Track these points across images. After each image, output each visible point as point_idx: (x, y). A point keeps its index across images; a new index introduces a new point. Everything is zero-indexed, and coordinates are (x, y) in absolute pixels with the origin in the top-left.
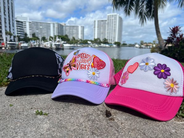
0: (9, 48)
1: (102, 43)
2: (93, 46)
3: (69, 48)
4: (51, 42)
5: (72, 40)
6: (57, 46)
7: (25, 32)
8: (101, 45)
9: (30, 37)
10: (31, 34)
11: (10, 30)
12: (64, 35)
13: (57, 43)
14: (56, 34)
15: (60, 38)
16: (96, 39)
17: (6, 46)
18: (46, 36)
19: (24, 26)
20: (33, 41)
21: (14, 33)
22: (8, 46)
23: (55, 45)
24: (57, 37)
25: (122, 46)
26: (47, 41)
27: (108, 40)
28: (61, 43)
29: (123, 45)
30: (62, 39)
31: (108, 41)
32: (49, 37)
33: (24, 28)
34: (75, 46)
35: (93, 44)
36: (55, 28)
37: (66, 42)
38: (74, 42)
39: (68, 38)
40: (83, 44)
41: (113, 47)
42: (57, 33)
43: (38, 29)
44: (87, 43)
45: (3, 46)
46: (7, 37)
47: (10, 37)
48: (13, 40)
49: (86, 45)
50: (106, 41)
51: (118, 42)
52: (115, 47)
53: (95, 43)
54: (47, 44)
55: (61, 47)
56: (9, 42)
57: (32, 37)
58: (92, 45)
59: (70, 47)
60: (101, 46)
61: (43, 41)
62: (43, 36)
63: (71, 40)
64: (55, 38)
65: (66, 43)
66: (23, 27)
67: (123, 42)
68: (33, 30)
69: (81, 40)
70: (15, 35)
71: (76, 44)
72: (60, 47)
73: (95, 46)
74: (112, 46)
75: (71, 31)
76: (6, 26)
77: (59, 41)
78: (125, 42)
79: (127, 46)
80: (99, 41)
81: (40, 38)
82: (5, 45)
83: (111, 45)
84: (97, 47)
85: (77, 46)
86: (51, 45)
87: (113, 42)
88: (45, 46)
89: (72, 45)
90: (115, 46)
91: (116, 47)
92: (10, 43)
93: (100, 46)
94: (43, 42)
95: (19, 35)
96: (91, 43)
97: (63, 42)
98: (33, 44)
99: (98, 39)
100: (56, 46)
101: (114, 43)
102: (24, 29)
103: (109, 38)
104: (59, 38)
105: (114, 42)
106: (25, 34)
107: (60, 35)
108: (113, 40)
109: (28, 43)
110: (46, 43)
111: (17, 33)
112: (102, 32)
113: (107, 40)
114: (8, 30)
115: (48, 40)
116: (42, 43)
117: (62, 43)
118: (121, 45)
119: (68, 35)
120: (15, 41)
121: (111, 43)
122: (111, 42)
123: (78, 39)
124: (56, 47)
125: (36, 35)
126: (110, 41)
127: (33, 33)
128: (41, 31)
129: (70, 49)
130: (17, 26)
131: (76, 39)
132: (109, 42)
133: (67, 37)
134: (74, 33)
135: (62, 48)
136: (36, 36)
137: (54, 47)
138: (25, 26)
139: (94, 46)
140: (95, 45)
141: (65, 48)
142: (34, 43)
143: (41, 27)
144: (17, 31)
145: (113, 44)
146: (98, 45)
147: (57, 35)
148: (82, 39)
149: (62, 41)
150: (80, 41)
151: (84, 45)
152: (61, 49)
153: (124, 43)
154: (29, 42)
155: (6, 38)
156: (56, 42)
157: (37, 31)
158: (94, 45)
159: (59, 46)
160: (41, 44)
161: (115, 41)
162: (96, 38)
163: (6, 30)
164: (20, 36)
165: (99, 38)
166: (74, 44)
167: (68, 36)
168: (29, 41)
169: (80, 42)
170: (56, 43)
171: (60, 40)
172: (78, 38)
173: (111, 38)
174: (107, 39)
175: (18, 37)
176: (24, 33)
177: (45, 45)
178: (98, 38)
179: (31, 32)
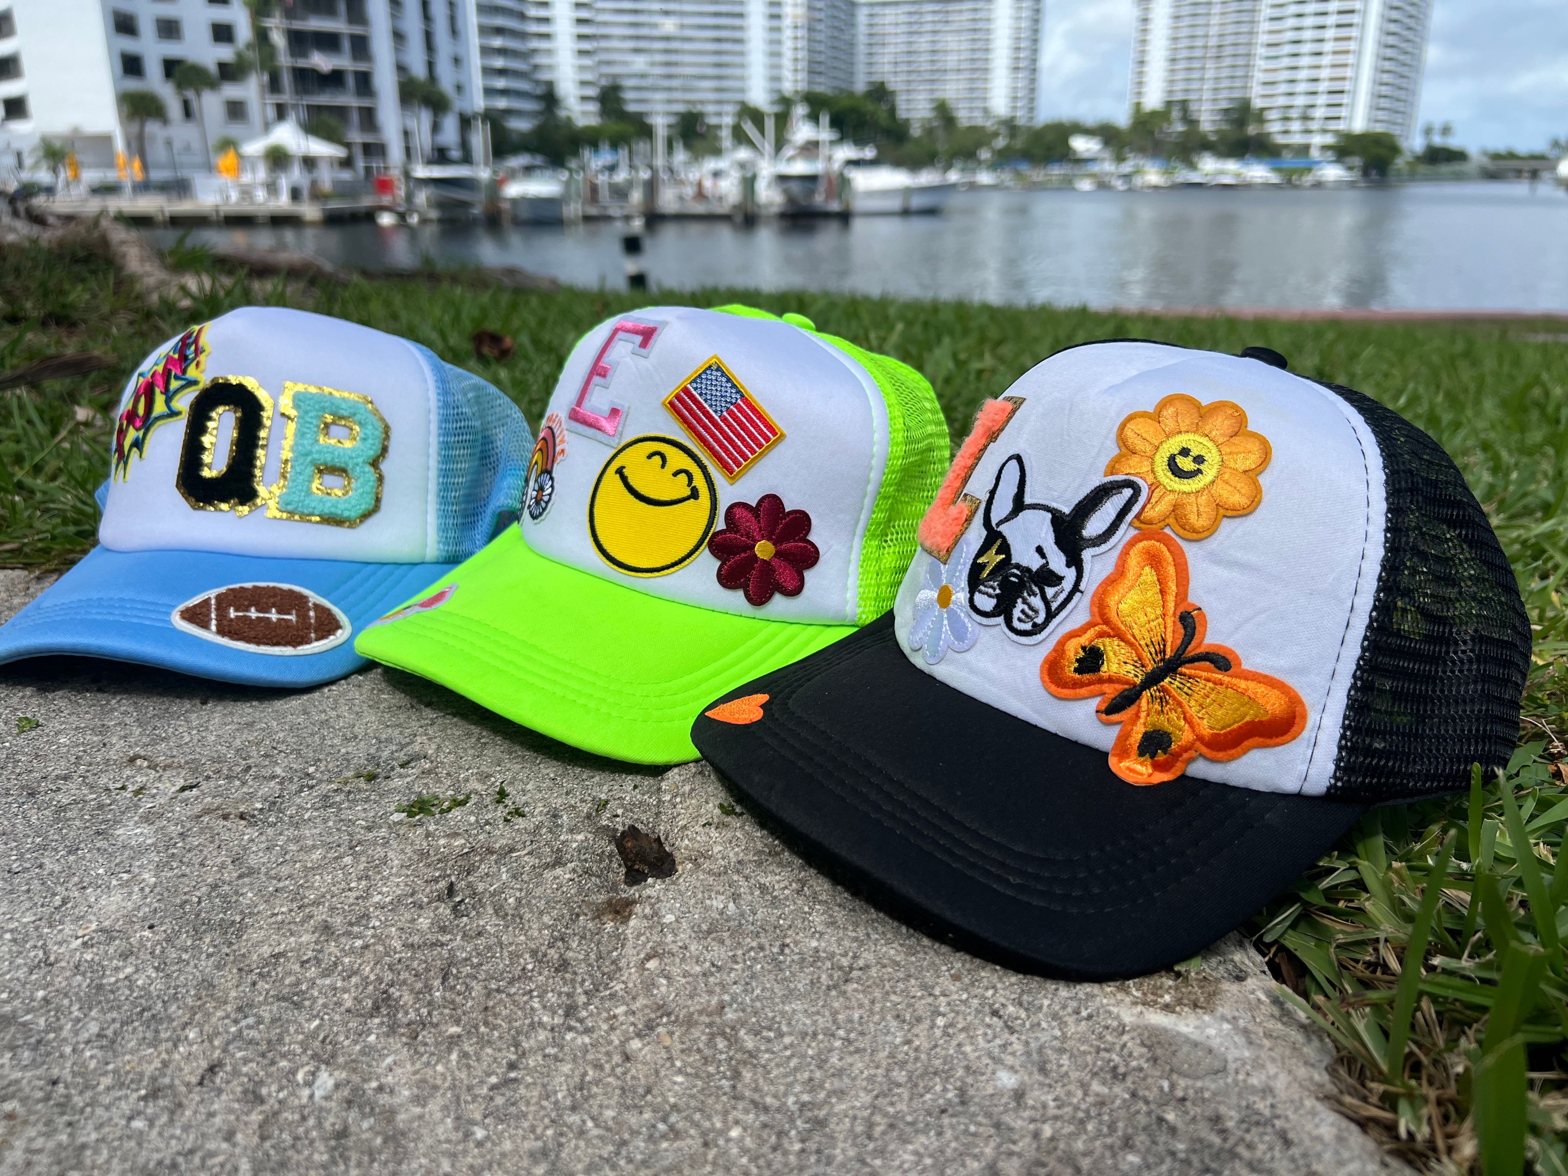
0: (424, 221)
1: (1206, 146)
2: (1119, 185)
3: (895, 204)
4: (743, 154)
5: (929, 132)
6: (795, 187)
7: (544, 76)
8: (1192, 166)
9: (581, 122)
10: (592, 92)
11: (431, 65)
12: (860, 86)
13: (800, 168)
14: (788, 87)
15: (825, 119)
16: (1154, 114)
17: (409, 198)
18: (710, 109)
19: (534, 28)
20: (605, 157)
21: (459, 88)
22: (422, 197)
23: (782, 179)
24: (800, 110)
25: (1412, 176)
26: (717, 152)
27: (1272, 115)
28: (830, 158)
29: (1423, 169)
30: (836, 123)
31: (1274, 128)
32: (730, 109)
33: (535, 44)
34: (953, 186)
35: (1120, 159)
36: (787, 22)
37: (869, 153)
38: (942, 146)
39: (892, 110)
40: (1024, 168)
41: (1319, 185)
42: (802, 76)
43: (642, 44)
44: (1066, 156)
45: (386, 200)
46: (412, 124)
47: (436, 128)
48: (455, 154)
49: (1056, 171)
50: (1252, 130)
51: (1379, 128)
52: (1339, 185)
53: (1142, 151)
54: (717, 174)
55: (829, 195)
56: (430, 162)
57: (593, 121)
58: (1108, 167)
59: (908, 192)
60: (1194, 177)
61: (688, 146)
62: (681, 108)
63: (916, 131)
64: (783, 120)
65: (874, 163)
66: (522, 35)
67: (1428, 131)
68: (604, 57)
69: (1010, 126)
70: (469, 110)
71: (959, 164)
72: (819, 199)
73: (1138, 181)
74: (1308, 179)
75: (923, 43)
76: (398, 36)
77: (810, 148)
78: (1446, 130)
79: (1459, 177)
80: (1180, 128)
81: (660, 123)
82: (401, 192)
83: (1300, 163)
84: (1156, 187)
85: (973, 187)
86: (749, 183)
87: (1317, 140)
88: (701, 195)
89: (927, 178)
90: (1332, 173)
91: (1352, 185)
92: (438, 172)
93: (1185, 175)
94: (681, 156)
95: (502, 103)
96: (1107, 154)
97: (846, 152)
98: (602, 179)
99: (1175, 114)
100: (786, 192)
101: (1325, 148)
102: (534, 51)
103: (1282, 101)
104: (813, 117)
105: (1329, 140)
106: (539, 91)
107: (822, 87)
108: (1319, 113)
109: (564, 175)
110: (711, 164)
111: (489, 92)
112: (1213, 42)
113: (1260, 117)
114: (419, 70)
115: (726, 137)
116: (671, 170)
117: (836, 166)
118: (1400, 163)
119: (895, 83)
120: (467, 159)
121: (1305, 149)
122: (1297, 139)
123: (979, 122)
124: (791, 200)
125: (629, 95)
126: (1296, 126)
127: (604, 82)
128: (673, 58)
129: (906, 213)
130: (484, 30)
131: (964, 116)
132: (1280, 140)
133: (884, 107)
134: (951, 60)
135: (835, 206)
136: (631, 108)
137: (771, 204)
138: (543, 29)
139: (1127, 177)
140: (1138, 172)
141: (859, 204)
142: (612, 168)
143: (669, 26)
144: (487, 71)
145: (1315, 154)
146: (1168, 172)
147: (802, 86)
148: (1021, 122)
149: (841, 140)
150: (996, 135)
151: (1037, 175)
152: (827, 216)
153: (1438, 140)
154: (573, 164)
155: (406, 134)
156: (788, 152)
157: (639, 63)
158: (1127, 167)
159: (811, 193)
160: (664, 176)
161: (1341, 126)
162: (1153, 100)
163: (401, 68)
164: (508, 112)
165: (1184, 105)
166: (948, 167)
167: (893, 93)
168: (575, 153)
169: (1001, 143)
170: (791, 159)
171: (825, 134)
172: (986, 111)
173: (1300, 101)
174: (1258, 103)
175: (493, 118)
176: (537, 82)
177: (700, 185)
178: (1169, 104)
179: (588, 77)
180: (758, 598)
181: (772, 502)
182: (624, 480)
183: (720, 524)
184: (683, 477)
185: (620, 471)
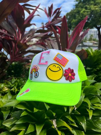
180: (70, 81)
181: (69, 69)
182: (50, 70)
183: (64, 73)
184: (58, 68)
185: (49, 69)
